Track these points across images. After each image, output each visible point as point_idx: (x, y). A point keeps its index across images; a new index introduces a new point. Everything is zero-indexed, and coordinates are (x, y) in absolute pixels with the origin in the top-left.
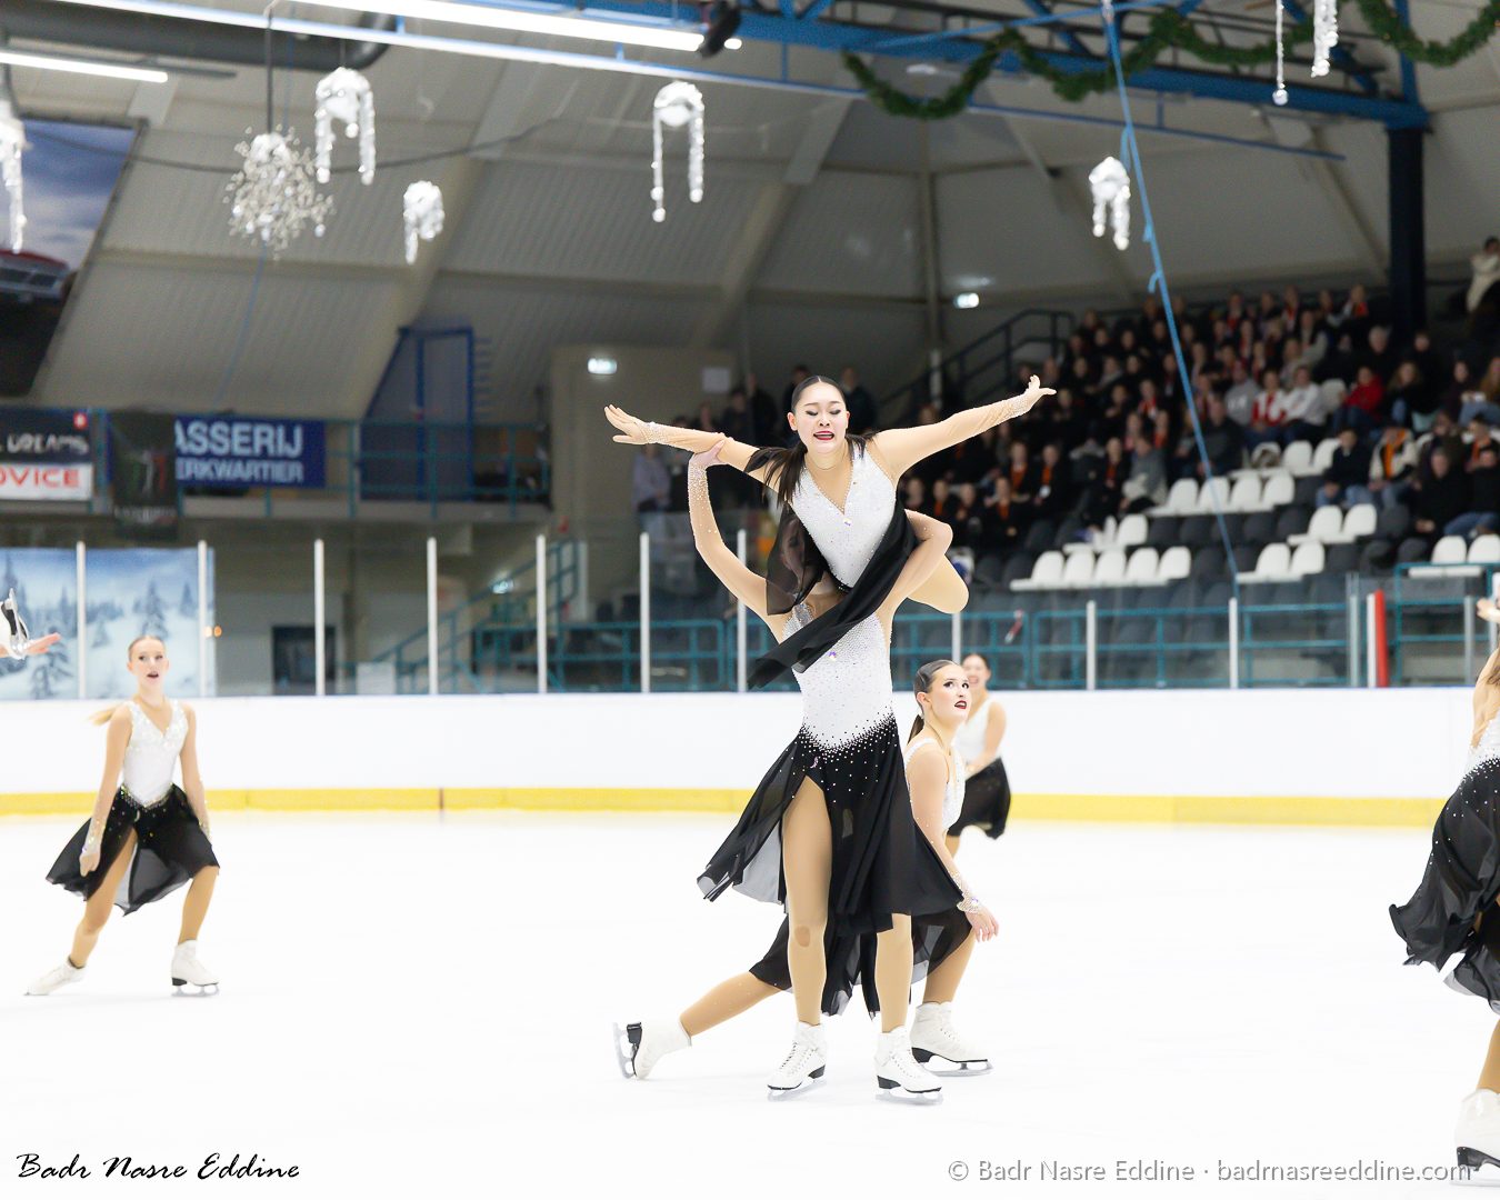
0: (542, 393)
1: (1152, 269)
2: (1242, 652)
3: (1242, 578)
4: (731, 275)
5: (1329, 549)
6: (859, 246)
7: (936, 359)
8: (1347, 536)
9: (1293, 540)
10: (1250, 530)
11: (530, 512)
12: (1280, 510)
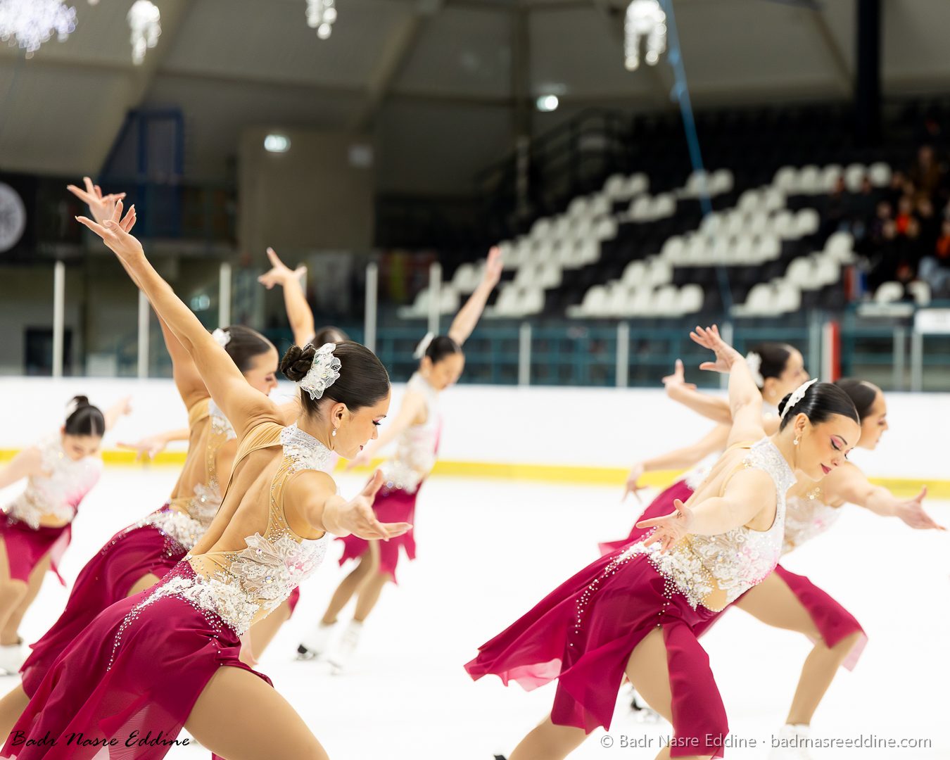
0: (232, 162)
4: (374, 77)
5: (804, 293)
6: (470, 61)
7: (522, 144)
8: (816, 283)
9: (775, 282)
11: (221, 249)
12: (768, 263)
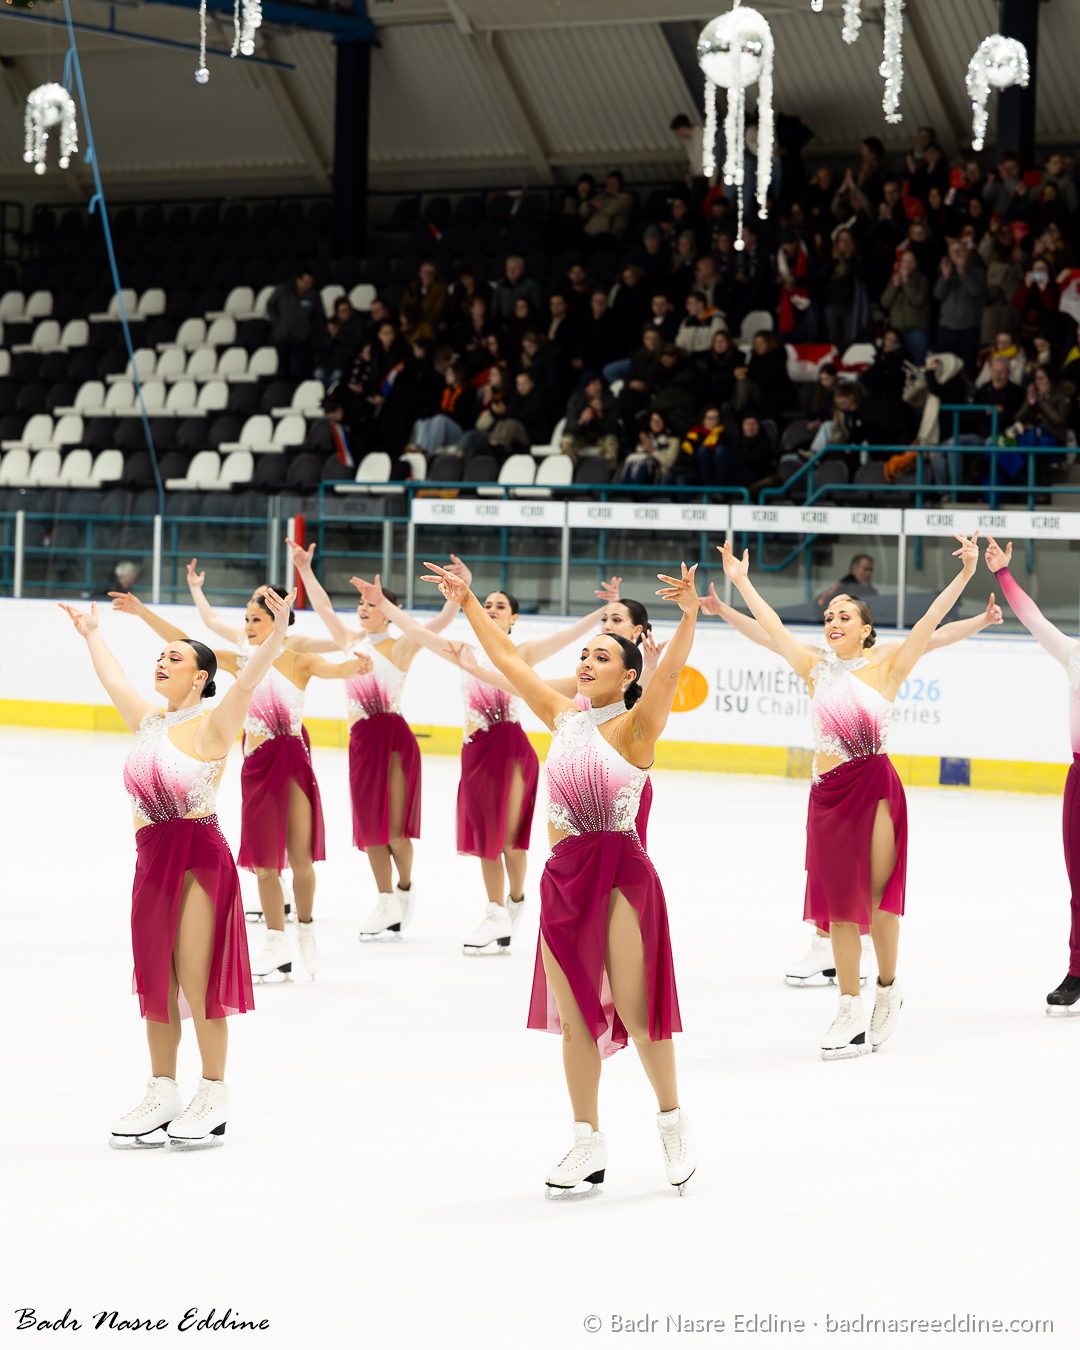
1: (94, 192)
2: (164, 561)
3: (172, 484)
5: (257, 457)
8: (277, 446)
9: (224, 447)
10: (184, 436)
12: (213, 415)
